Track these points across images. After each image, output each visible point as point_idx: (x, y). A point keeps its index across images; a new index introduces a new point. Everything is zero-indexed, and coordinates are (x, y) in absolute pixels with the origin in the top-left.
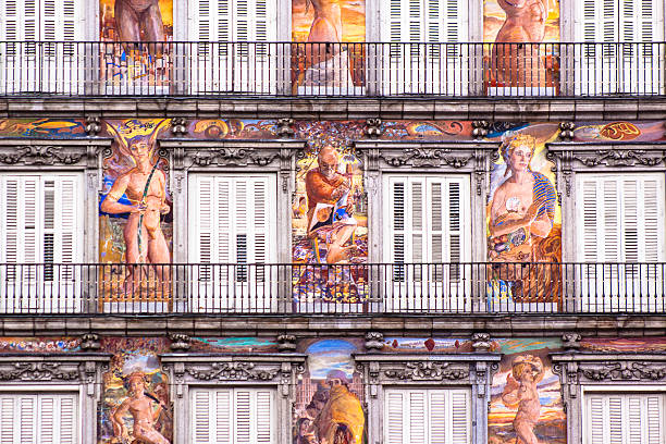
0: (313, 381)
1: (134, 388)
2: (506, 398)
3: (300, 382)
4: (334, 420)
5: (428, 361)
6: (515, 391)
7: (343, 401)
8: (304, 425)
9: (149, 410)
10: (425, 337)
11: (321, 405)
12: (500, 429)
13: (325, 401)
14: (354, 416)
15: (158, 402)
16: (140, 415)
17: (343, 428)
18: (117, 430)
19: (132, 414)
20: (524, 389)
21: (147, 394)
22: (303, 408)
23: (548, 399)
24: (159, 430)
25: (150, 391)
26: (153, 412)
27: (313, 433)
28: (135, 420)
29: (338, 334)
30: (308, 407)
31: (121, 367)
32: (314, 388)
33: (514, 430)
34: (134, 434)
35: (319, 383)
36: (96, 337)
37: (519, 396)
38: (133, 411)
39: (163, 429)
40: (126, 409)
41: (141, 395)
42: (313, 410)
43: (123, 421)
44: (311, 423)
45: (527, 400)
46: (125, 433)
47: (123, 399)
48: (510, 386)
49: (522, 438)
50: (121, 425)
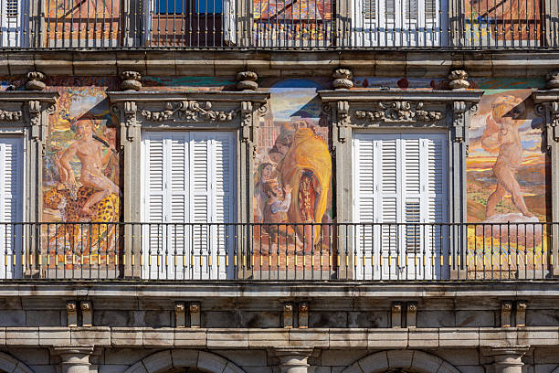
0: (276, 124)
1: (81, 131)
2: (486, 141)
3: (262, 124)
4: (298, 165)
5: (401, 101)
6: (496, 134)
7: (307, 145)
8: (265, 171)
9: (98, 155)
10: (397, 77)
11: (285, 149)
12: (479, 175)
13: (289, 146)
14: (321, 161)
15: (108, 146)
16: (88, 160)
17: (308, 174)
18: (64, 175)
19: (80, 159)
20: (504, 132)
21: (96, 138)
22: (265, 153)
23: (531, 142)
24: (109, 176)
25: (99, 134)
26: (102, 156)
27: (275, 180)
28: (83, 163)
29: (303, 73)
30: (271, 152)
31: (69, 108)
32: (276, 132)
33: (494, 176)
34: (82, 180)
35: (282, 125)
36: (41, 75)
37: (500, 139)
38: (80, 155)
39: (112, 176)
40: (74, 153)
41: (89, 138)
42: (275, 154)
43: (70, 167)
44: (274, 168)
45: (507, 144)
46: (72, 179)
47: (70, 143)
48: (489, 128)
49: (503, 184)
50: (68, 170)
